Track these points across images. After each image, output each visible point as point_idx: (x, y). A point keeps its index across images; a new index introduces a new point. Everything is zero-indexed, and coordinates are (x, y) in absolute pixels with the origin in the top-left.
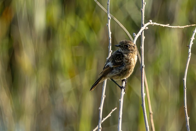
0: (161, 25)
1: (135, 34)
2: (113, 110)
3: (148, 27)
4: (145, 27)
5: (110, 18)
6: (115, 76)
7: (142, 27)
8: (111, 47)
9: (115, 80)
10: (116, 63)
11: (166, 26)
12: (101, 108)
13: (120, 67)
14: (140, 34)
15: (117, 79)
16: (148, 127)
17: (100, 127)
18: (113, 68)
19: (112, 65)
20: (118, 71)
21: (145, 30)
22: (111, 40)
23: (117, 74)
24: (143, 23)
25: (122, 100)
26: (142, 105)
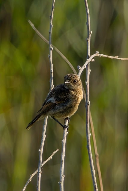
0: (109, 57)
1: (80, 67)
2: (55, 152)
3: (95, 59)
4: (91, 59)
5: (52, 49)
6: (57, 113)
7: (88, 59)
8: (52, 81)
9: (57, 119)
10: (59, 98)
11: (115, 57)
12: (42, 150)
13: (64, 103)
14: (86, 67)
15: (59, 117)
16: (94, 171)
17: (40, 171)
18: (55, 104)
19: (55, 101)
20: (62, 108)
21: (90, 62)
22: (52, 73)
23: (61, 111)
24: (89, 54)
25: (65, 141)
26: (88, 147)
